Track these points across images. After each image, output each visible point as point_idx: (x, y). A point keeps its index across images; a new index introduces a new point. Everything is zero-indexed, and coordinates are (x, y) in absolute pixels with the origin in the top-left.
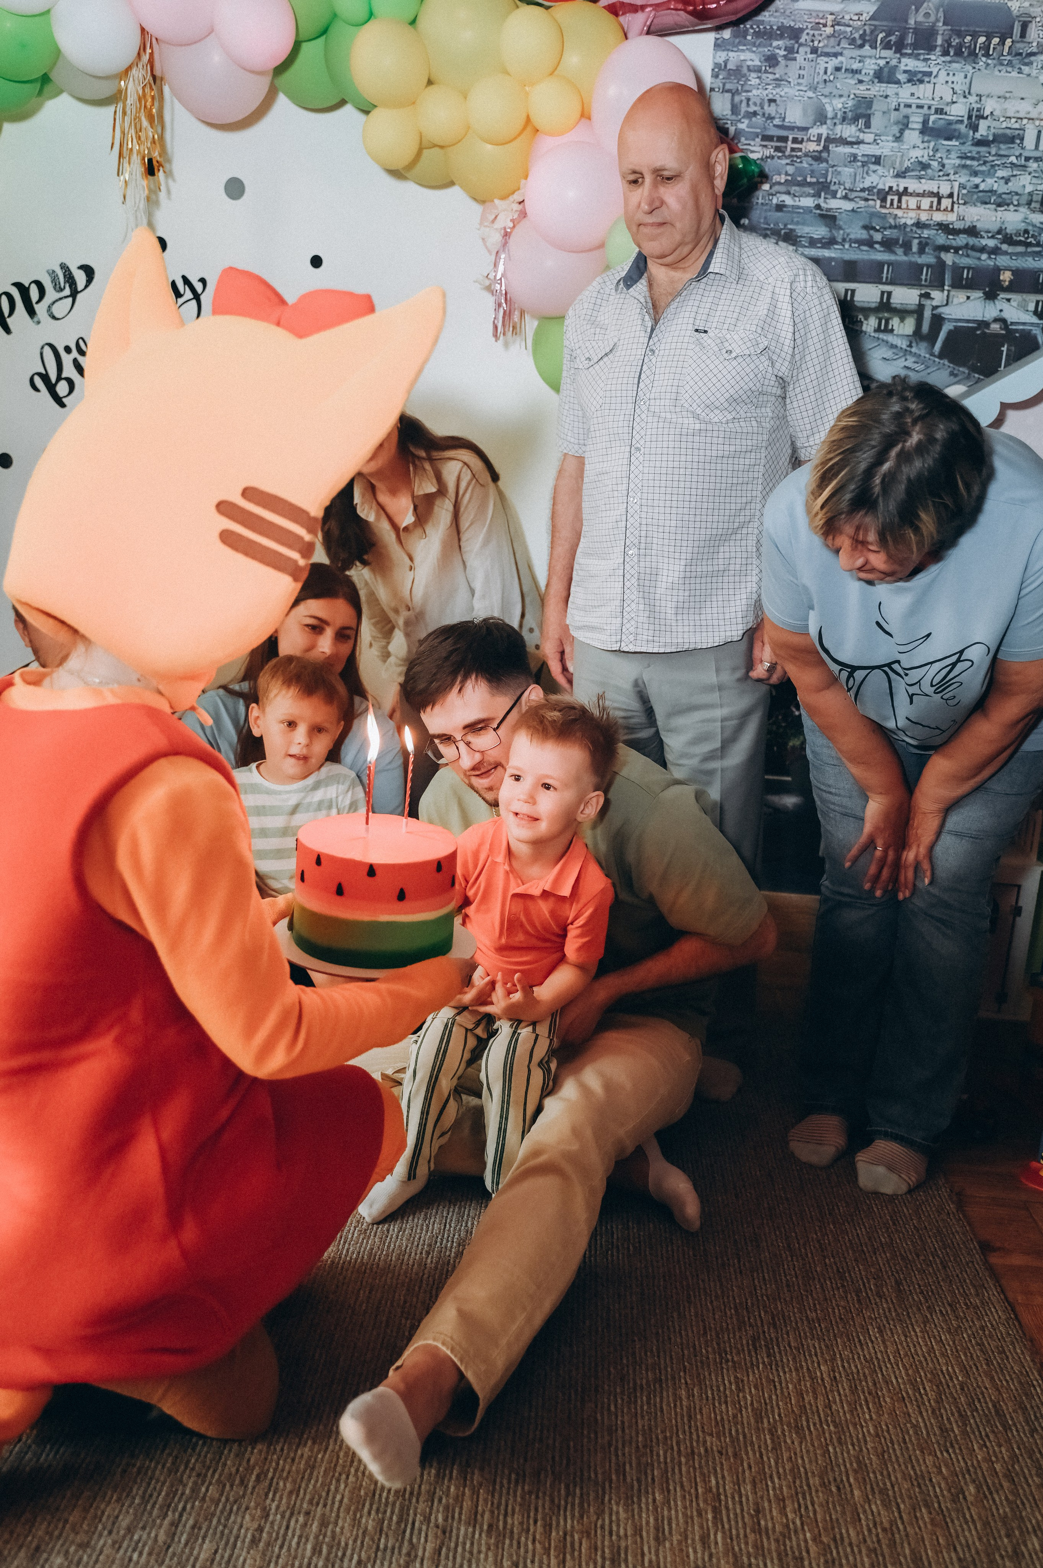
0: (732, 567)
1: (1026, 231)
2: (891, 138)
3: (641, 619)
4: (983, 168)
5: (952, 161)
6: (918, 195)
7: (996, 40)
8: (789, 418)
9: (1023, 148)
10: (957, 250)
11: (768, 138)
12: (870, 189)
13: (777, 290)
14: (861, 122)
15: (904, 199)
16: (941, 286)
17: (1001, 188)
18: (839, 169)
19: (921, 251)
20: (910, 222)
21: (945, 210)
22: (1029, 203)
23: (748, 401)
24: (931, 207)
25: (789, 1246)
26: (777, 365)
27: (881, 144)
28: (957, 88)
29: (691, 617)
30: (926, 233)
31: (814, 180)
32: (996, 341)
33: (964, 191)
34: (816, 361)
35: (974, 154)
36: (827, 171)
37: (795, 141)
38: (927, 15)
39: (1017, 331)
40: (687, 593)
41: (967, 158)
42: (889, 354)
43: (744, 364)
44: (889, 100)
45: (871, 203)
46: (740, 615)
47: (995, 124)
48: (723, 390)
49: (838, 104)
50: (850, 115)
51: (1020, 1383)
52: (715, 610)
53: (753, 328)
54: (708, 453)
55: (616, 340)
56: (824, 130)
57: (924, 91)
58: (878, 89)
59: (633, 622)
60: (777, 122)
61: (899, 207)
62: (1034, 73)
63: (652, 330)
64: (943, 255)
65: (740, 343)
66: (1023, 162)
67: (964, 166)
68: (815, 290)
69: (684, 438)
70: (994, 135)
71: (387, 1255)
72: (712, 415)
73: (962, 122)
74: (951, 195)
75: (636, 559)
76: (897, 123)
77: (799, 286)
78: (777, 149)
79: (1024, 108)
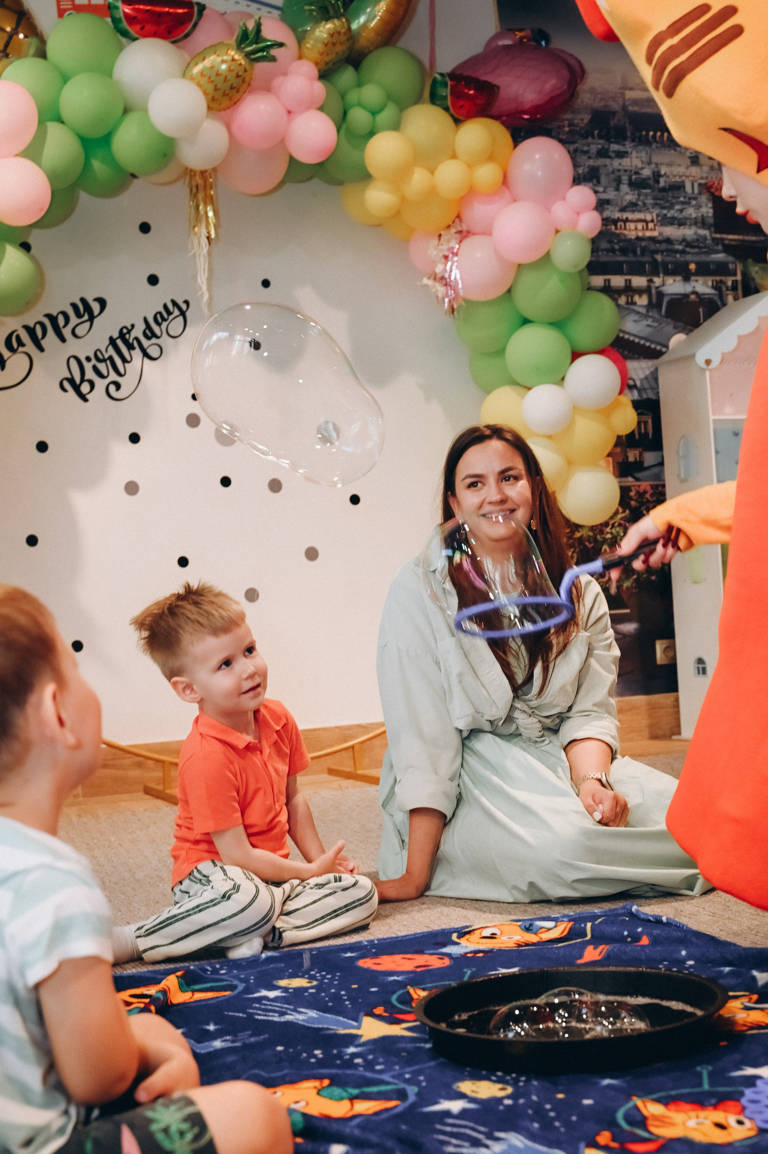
1: (698, 240)
2: (612, 189)
4: (667, 205)
5: (650, 201)
6: (634, 221)
7: (659, 134)
9: (686, 193)
10: (662, 252)
12: (607, 219)
14: (595, 181)
15: (627, 224)
16: (658, 275)
17: (679, 215)
19: (643, 254)
20: (633, 237)
21: (651, 230)
22: (696, 224)
24: (643, 228)
27: (608, 192)
28: (644, 159)
30: (643, 243)
32: (695, 305)
33: (659, 218)
35: (660, 197)
38: (619, 120)
39: (705, 299)
41: (657, 199)
42: (636, 317)
44: (607, 167)
45: (609, 227)
47: (668, 179)
49: (580, 170)
50: (587, 176)
57: (626, 162)
58: (600, 162)
61: (625, 229)
64: (655, 256)
66: (687, 200)
70: (669, 186)
73: (650, 179)
74: (652, 221)
76: (615, 180)
79: (681, 170)
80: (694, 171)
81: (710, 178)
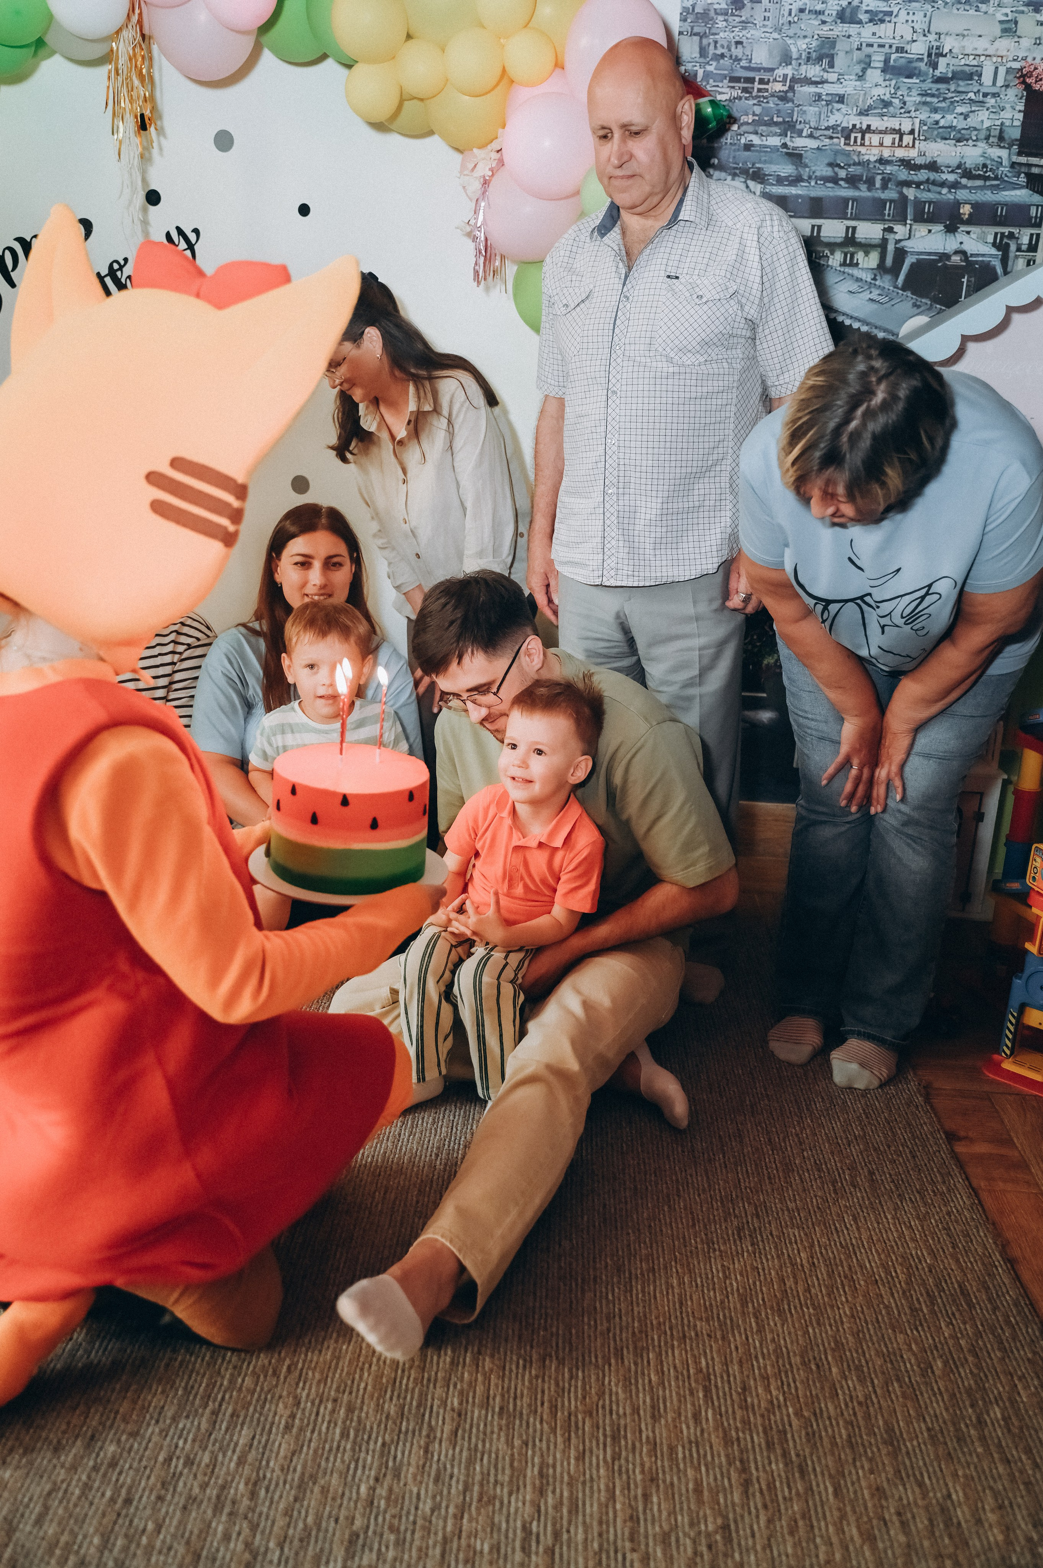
0: (707, 503)
1: (985, 166)
2: (853, 77)
3: (621, 555)
4: (943, 105)
5: (913, 99)
6: (881, 132)
8: (759, 359)
9: (980, 85)
10: (918, 185)
11: (736, 80)
12: (834, 128)
13: (745, 236)
14: (825, 61)
15: (867, 136)
16: (903, 221)
17: (960, 123)
18: (804, 108)
19: (884, 187)
20: (873, 159)
21: (907, 146)
22: (987, 138)
23: (719, 343)
24: (893, 143)
25: (770, 1140)
26: (747, 308)
27: (845, 83)
28: (917, 27)
29: (669, 552)
30: (889, 169)
31: (780, 119)
32: (956, 273)
33: (925, 128)
34: (784, 303)
35: (934, 91)
36: (793, 111)
37: (761, 81)
39: (976, 262)
40: (664, 529)
41: (927, 95)
42: (854, 287)
43: (714, 308)
44: (851, 39)
45: (835, 140)
46: (714, 548)
47: (954, 61)
48: (695, 334)
49: (802, 44)
50: (814, 55)
51: (983, 1264)
52: (691, 545)
53: (723, 273)
54: (682, 395)
55: (591, 287)
56: (789, 71)
57: (884, 30)
58: (841, 29)
59: (613, 558)
60: (744, 63)
61: (862, 145)
62: (991, 10)
63: (626, 277)
64: (905, 190)
65: (711, 288)
66: (981, 98)
67: (925, 103)
68: (782, 234)
69: (658, 381)
70: (953, 72)
71: (399, 1158)
72: (685, 358)
73: (921, 60)
74: (912, 132)
75: (615, 498)
76: (859, 62)
77: (766, 231)
78: (745, 90)
79: (982, 45)
80: (1005, 46)
81: (1029, 60)
